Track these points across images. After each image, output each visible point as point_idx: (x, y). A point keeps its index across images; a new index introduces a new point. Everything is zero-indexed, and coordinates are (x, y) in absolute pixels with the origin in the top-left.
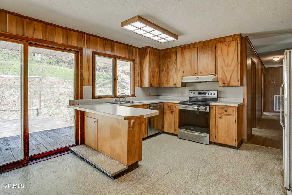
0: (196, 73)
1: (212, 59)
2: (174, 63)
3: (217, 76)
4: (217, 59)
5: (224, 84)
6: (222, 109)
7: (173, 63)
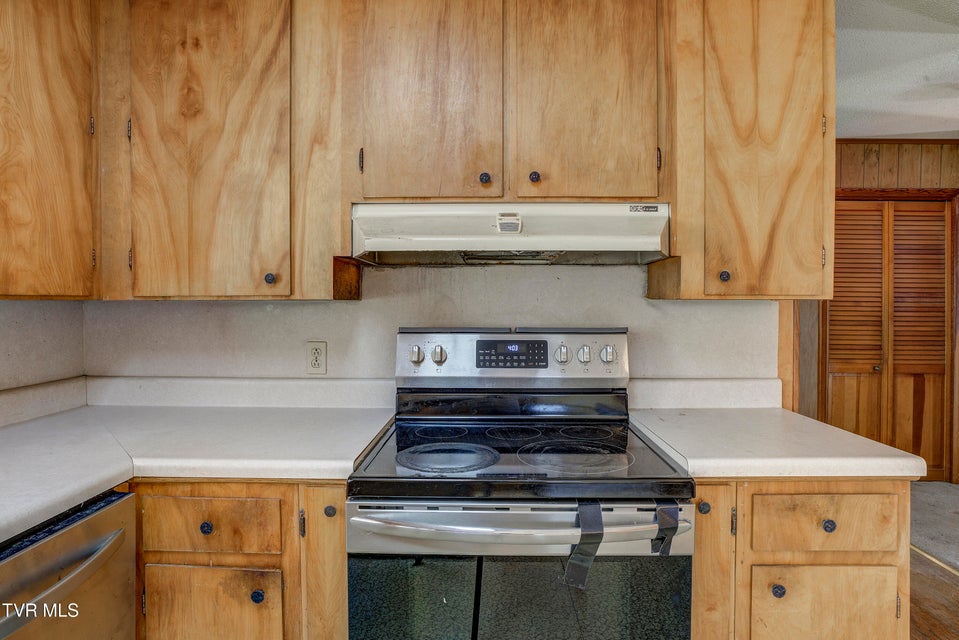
0: (486, 179)
1: (631, 65)
2: (257, 62)
3: (664, 211)
4: (669, 69)
5: (725, 277)
6: (794, 508)
7: (246, 62)
